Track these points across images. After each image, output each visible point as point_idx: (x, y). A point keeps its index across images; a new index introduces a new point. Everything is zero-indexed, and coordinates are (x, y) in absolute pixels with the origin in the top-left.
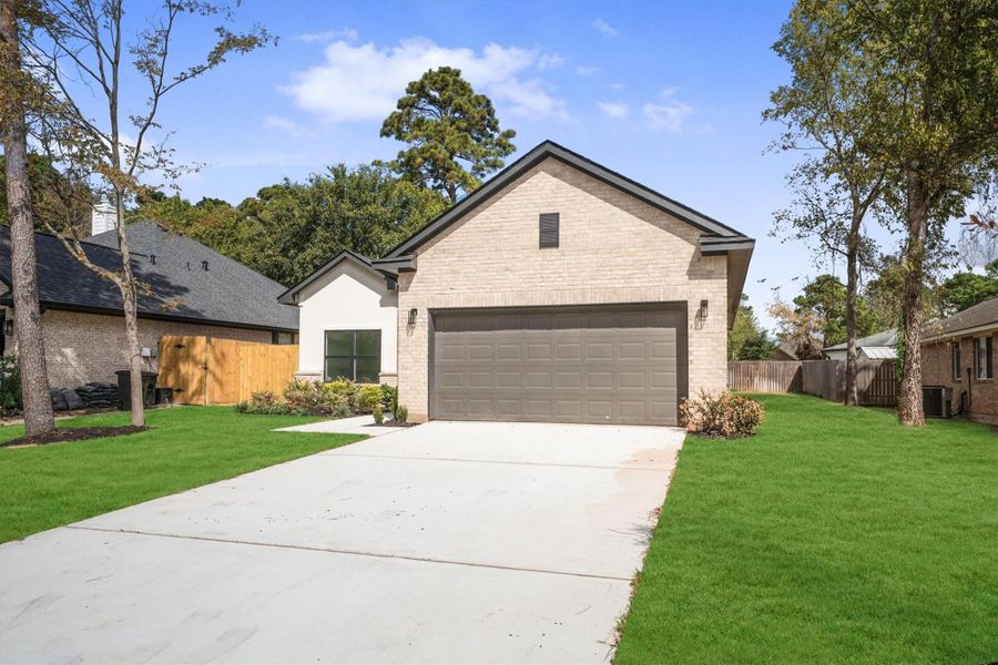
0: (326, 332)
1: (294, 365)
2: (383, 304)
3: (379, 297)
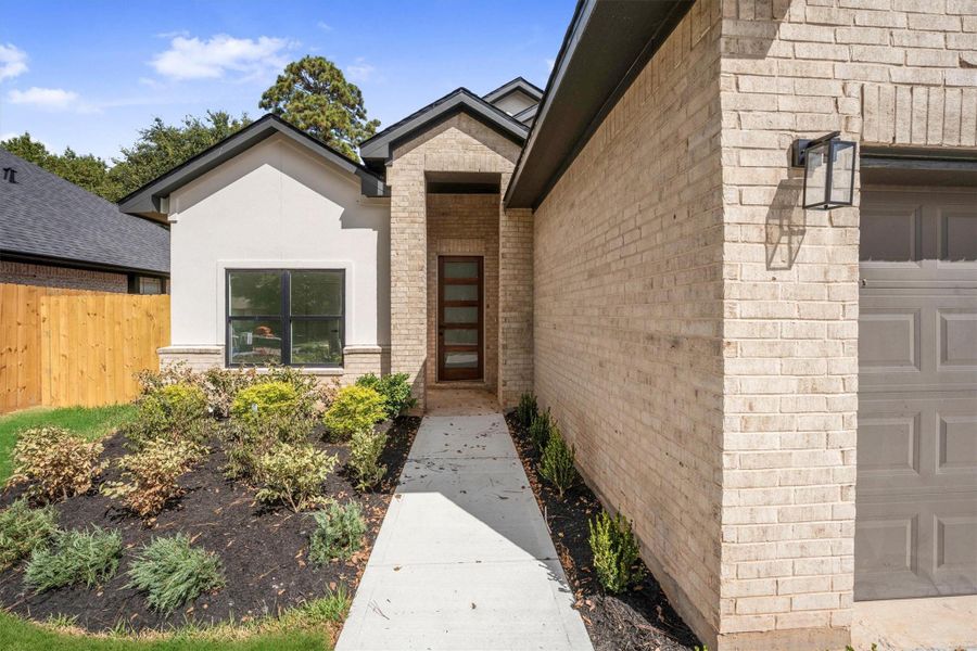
0: (228, 271)
1: (161, 334)
2: (347, 222)
3: (341, 210)
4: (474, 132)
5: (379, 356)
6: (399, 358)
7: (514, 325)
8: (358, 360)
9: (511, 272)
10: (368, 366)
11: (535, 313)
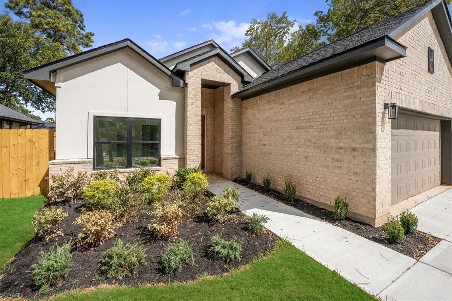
0: (95, 117)
2: (162, 97)
3: (159, 91)
4: (221, 65)
5: (178, 160)
6: (191, 160)
7: (235, 145)
8: (168, 162)
9: (234, 124)
10: (173, 165)
11: (242, 140)
